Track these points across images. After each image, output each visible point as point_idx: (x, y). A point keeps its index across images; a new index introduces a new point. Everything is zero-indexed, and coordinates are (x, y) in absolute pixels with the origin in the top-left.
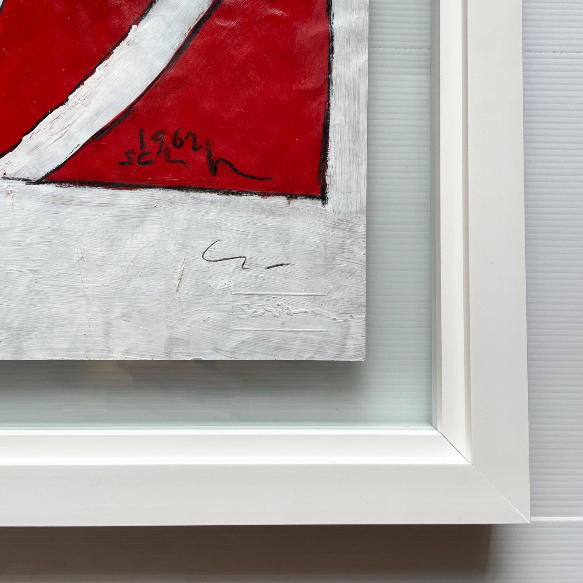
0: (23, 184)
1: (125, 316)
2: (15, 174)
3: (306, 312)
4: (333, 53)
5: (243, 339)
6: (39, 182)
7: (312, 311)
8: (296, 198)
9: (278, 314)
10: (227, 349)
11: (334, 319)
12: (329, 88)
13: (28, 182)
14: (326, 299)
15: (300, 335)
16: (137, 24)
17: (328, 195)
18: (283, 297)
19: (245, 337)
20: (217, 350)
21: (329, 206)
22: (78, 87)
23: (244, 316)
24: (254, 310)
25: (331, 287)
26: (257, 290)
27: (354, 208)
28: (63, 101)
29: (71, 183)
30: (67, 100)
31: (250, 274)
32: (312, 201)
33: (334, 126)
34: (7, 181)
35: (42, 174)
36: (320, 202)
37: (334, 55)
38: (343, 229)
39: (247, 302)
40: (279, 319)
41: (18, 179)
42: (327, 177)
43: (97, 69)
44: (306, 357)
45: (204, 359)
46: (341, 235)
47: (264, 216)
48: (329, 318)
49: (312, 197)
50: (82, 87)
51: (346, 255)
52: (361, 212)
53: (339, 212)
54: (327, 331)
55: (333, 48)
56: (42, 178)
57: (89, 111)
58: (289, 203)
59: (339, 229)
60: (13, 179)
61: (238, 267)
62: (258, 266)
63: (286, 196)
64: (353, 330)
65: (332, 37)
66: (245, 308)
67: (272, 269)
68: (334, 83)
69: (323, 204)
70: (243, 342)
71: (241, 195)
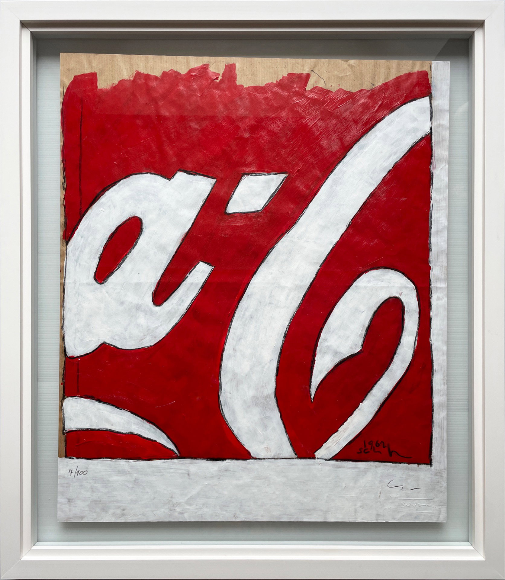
0: (324, 461)
1: (362, 507)
2: (321, 457)
3: (425, 505)
4: (433, 412)
5: (403, 515)
6: (330, 460)
7: (427, 505)
8: (421, 465)
9: (415, 506)
10: (398, 518)
11: (435, 508)
12: (432, 425)
13: (326, 460)
14: (433, 501)
15: (423, 513)
16: (362, 403)
17: (432, 463)
18: (416, 500)
19: (404, 514)
20: (394, 518)
21: (433, 467)
22: (342, 425)
23: (403, 507)
24: (406, 505)
25: (434, 496)
26: (407, 498)
27: (443, 468)
28: (337, 431)
29: (341, 460)
30: (338, 430)
31: (405, 492)
32: (427, 466)
33: (435, 438)
34: (319, 459)
35: (331, 457)
36: (430, 466)
37: (434, 412)
38: (438, 476)
39: (404, 502)
40: (415, 508)
41: (322, 459)
42: (432, 457)
43: (348, 419)
44: (425, 521)
45: (389, 521)
46: (437, 478)
47: (409, 471)
48: (434, 508)
49: (427, 464)
50: (343, 426)
51: (439, 485)
52: (444, 469)
53: (437, 470)
54: (433, 512)
55: (433, 410)
56: (331, 458)
57: (346, 435)
58: (418, 466)
59: (437, 475)
60: (321, 459)
61: (400, 490)
62: (407, 489)
63: (417, 464)
64: (442, 512)
65: (433, 406)
66: (403, 504)
67: (413, 490)
68: (434, 423)
69: (431, 467)
70: (403, 516)
71: (401, 464)
